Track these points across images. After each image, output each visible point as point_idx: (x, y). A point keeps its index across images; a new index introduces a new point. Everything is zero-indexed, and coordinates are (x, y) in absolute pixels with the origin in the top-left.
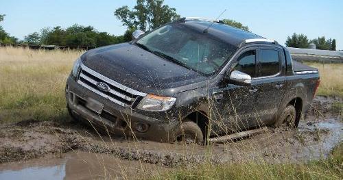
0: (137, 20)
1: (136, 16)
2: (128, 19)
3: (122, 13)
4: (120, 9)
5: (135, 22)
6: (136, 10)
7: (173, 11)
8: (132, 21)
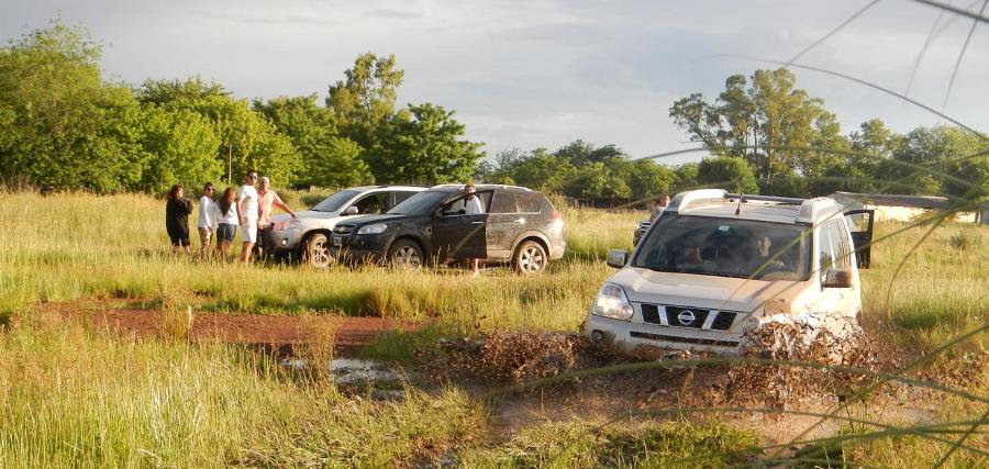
0: (727, 127)
1: (722, 117)
2: (702, 125)
3: (688, 110)
4: (684, 101)
5: (721, 134)
6: (723, 104)
7: (817, 104)
8: (714, 130)
